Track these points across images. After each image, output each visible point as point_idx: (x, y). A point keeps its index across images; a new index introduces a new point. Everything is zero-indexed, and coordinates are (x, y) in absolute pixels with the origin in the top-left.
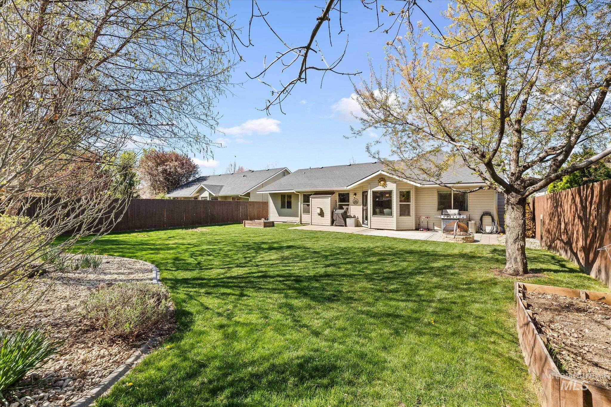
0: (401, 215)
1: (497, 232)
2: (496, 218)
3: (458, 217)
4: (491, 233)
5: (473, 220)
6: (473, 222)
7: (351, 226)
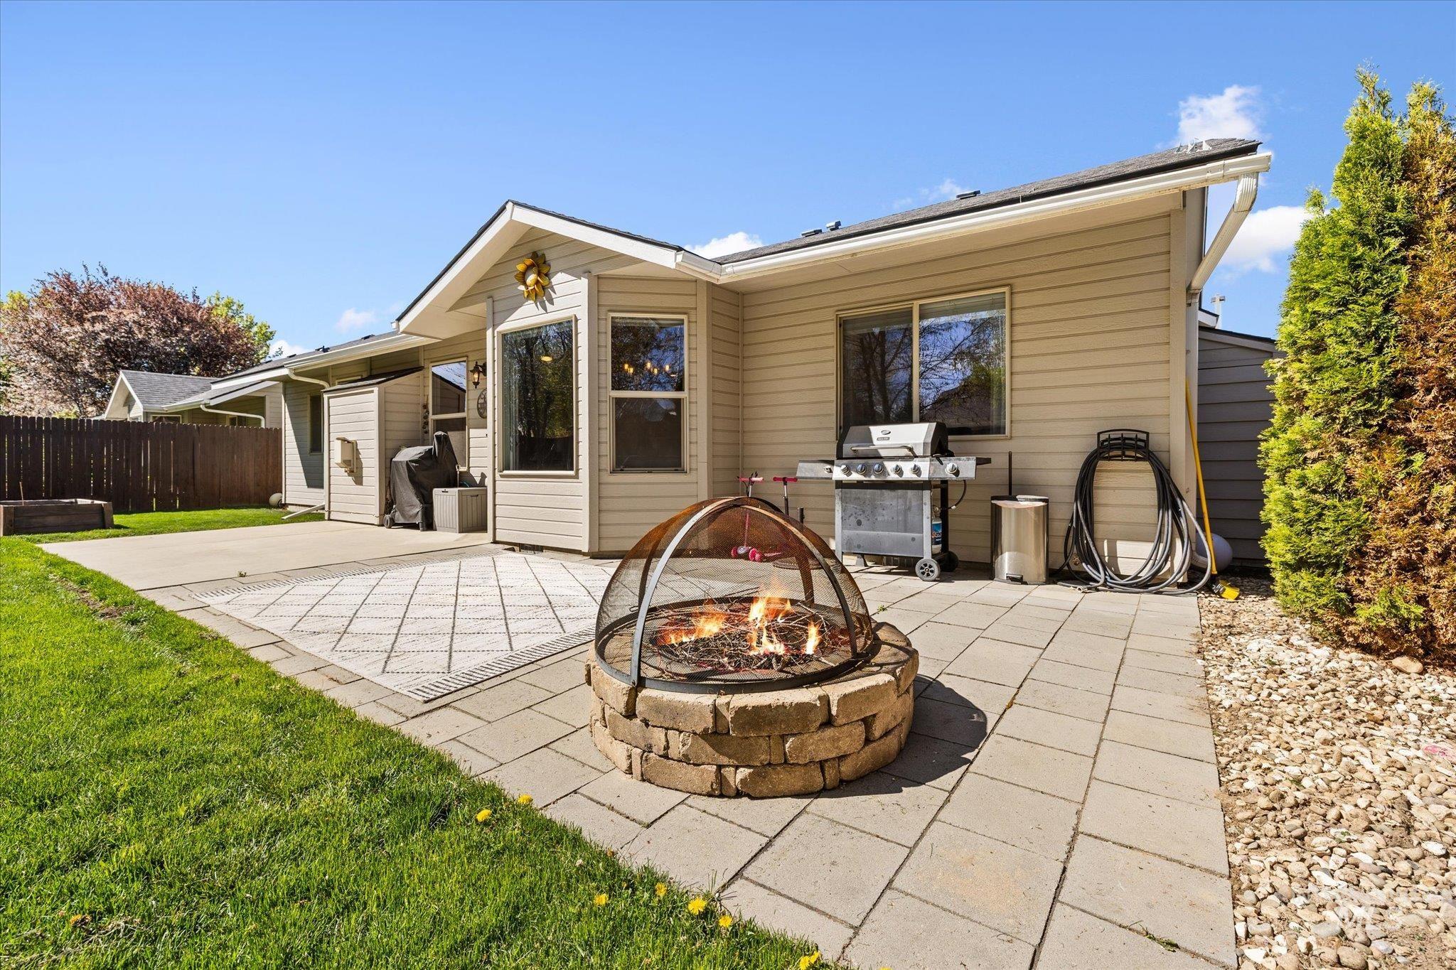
0: (624, 462)
1: (1195, 572)
2: (1187, 475)
3: (927, 469)
4: (1150, 584)
5: (1028, 489)
6: (1026, 503)
7: (448, 528)
